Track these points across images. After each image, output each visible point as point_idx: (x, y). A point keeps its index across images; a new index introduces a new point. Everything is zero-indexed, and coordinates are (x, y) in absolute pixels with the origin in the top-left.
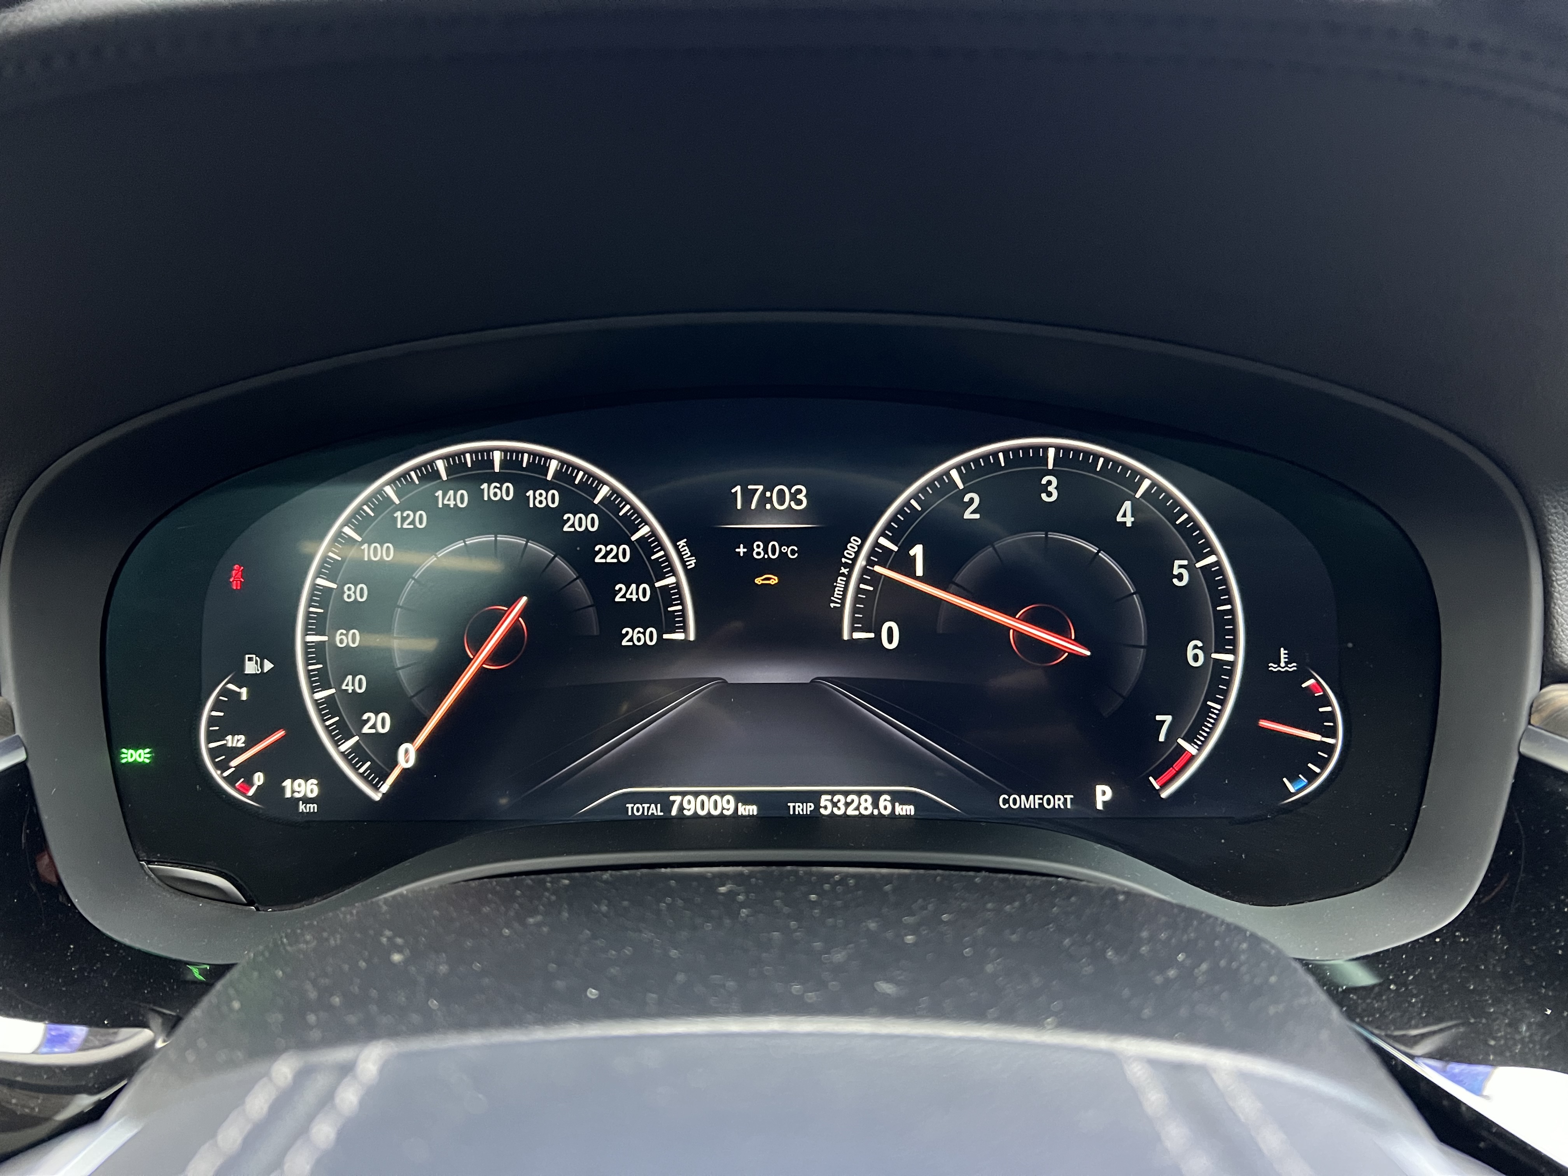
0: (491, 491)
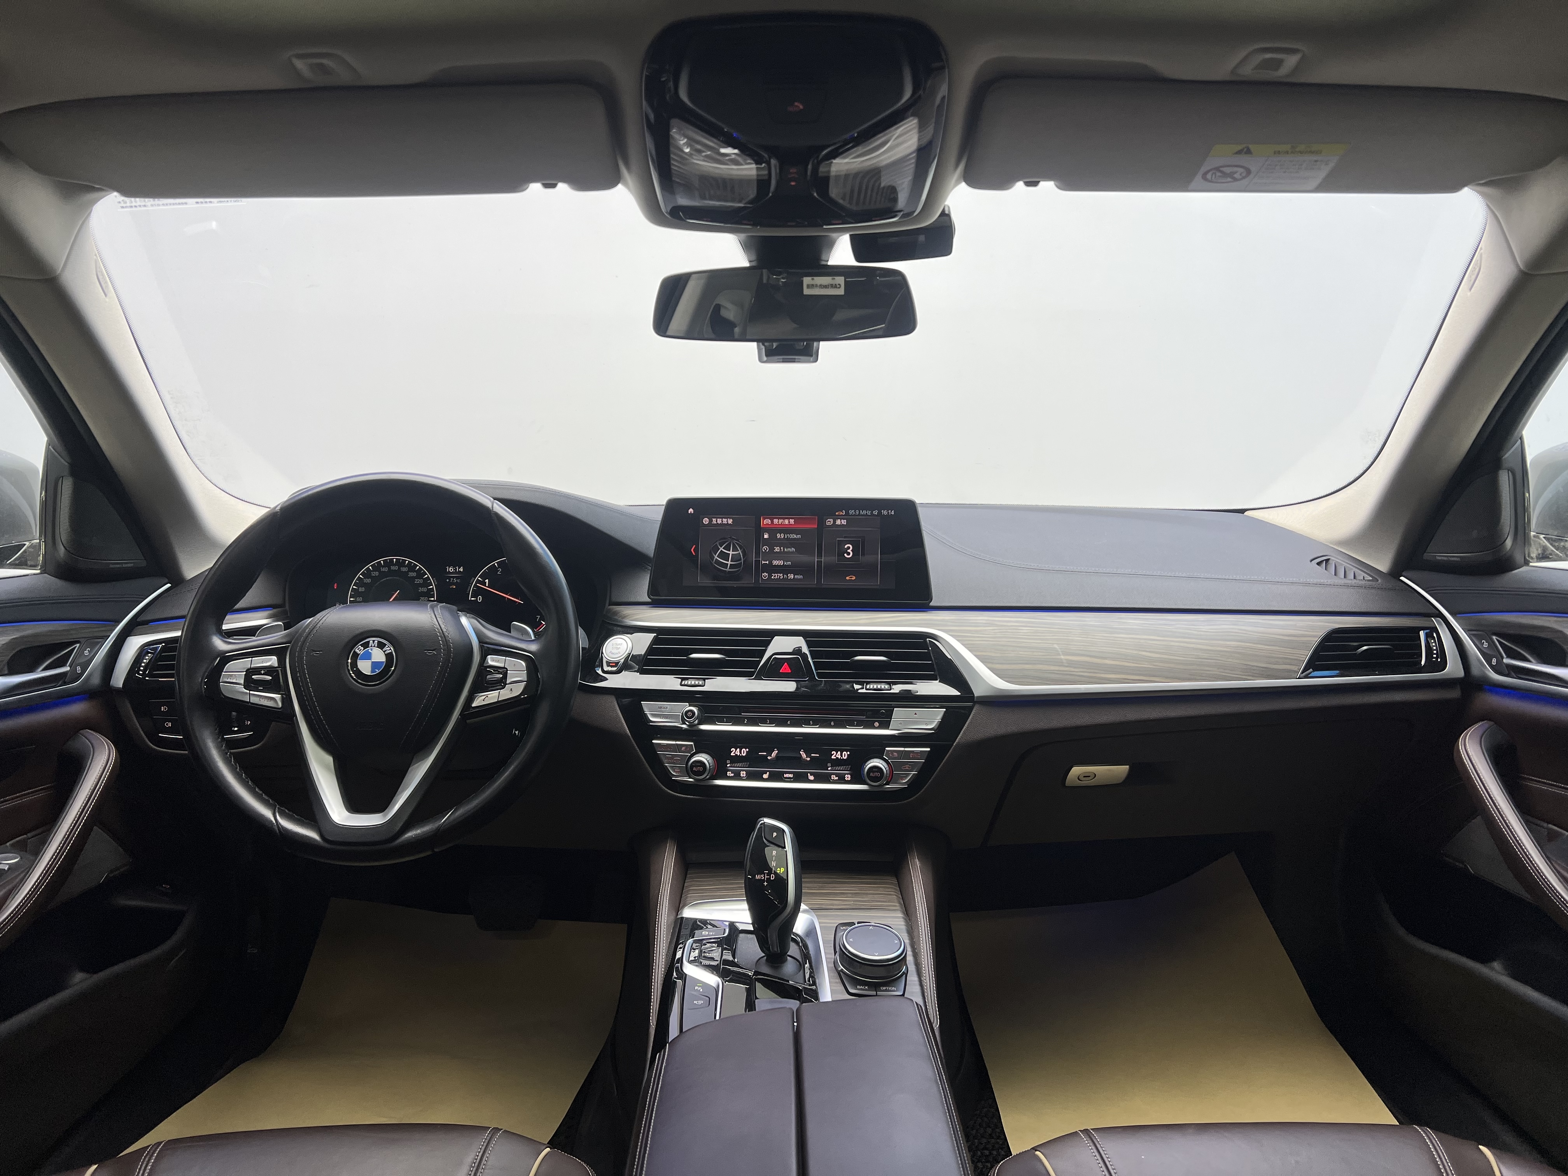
0: (393, 568)
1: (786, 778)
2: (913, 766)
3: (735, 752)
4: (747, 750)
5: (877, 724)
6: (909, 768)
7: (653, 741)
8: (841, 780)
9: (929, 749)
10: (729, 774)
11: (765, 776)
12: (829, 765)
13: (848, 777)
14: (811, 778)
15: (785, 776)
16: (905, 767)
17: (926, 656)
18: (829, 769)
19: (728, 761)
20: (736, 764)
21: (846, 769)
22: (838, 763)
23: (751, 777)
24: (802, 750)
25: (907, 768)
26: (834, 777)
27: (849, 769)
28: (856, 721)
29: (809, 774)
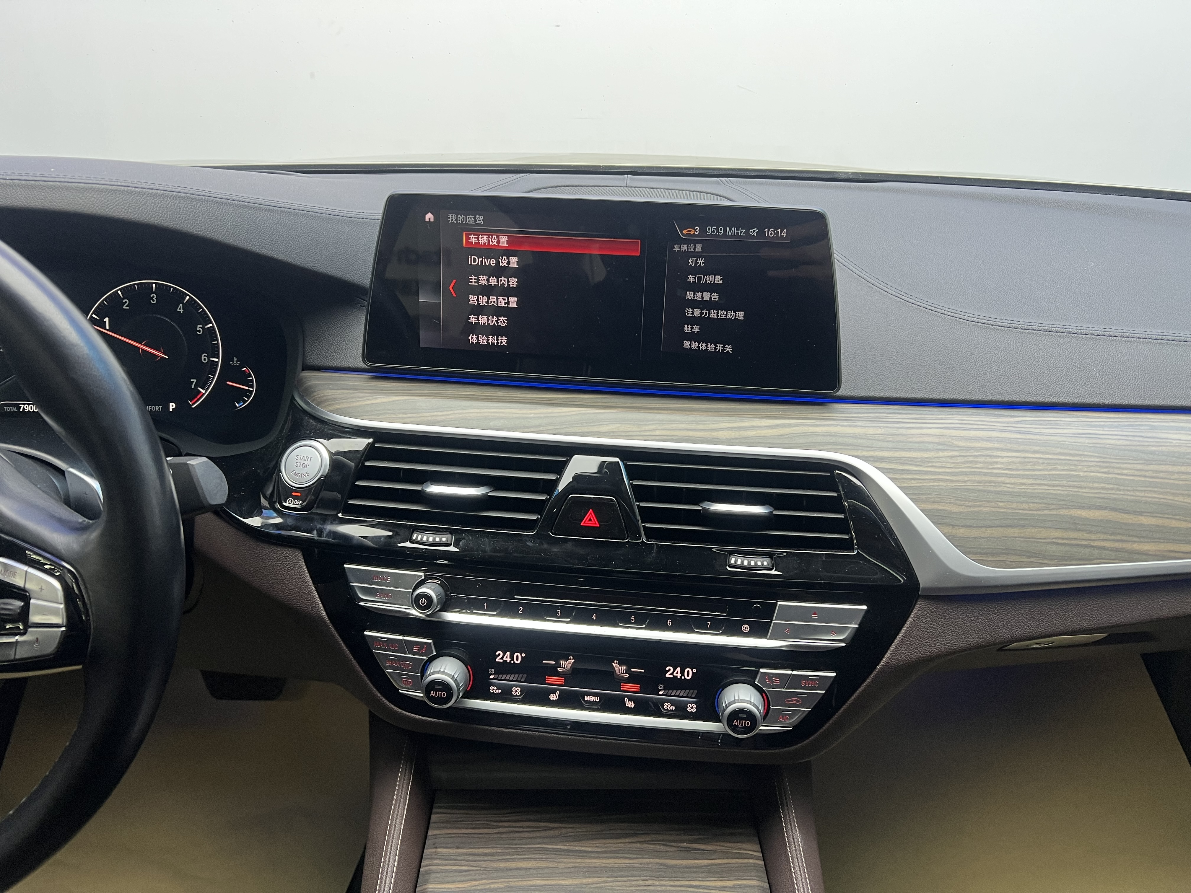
1: (588, 702)
2: (805, 700)
3: (502, 657)
4: (523, 655)
5: (746, 628)
6: (798, 701)
7: (366, 633)
8: (681, 713)
9: (834, 674)
10: (493, 690)
11: (553, 697)
12: (661, 687)
13: (692, 708)
14: (631, 705)
15: (586, 698)
16: (792, 701)
17: (834, 505)
18: (661, 693)
19: (492, 671)
20: (505, 676)
21: (689, 696)
22: (675, 684)
23: (529, 698)
24: (615, 661)
25: (794, 702)
26: (668, 706)
27: (694, 696)
28: (709, 619)
29: (626, 698)
